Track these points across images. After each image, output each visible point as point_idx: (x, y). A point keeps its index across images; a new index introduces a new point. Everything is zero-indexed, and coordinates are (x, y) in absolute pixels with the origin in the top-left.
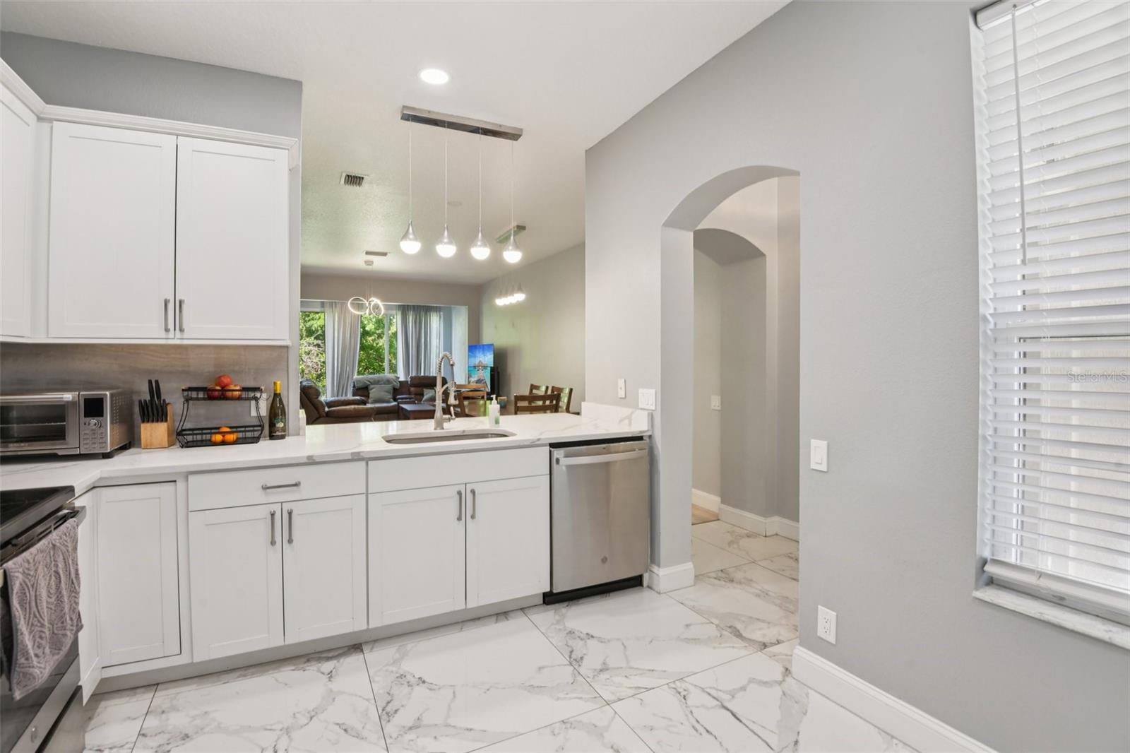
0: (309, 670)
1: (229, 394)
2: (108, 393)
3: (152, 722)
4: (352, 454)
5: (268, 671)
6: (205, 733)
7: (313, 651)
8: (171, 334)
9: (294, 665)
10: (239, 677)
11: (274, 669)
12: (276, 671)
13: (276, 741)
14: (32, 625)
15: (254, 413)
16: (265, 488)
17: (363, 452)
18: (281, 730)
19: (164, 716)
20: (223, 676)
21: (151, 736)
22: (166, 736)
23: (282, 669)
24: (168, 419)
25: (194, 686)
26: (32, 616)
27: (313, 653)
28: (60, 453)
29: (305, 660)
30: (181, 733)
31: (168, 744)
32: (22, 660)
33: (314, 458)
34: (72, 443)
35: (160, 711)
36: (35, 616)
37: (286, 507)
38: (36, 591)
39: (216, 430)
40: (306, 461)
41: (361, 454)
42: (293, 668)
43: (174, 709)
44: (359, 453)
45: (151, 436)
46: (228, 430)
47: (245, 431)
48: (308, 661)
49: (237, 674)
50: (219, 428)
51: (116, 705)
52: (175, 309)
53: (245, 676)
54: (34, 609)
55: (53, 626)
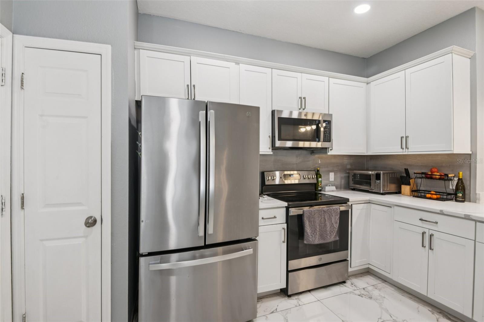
0: (435, 315)
1: (434, 176)
2: (382, 172)
3: (370, 288)
4: (465, 215)
5: (421, 303)
6: (376, 301)
7: (447, 311)
8: (404, 150)
9: (432, 309)
10: (409, 297)
11: (423, 304)
12: (423, 306)
13: (387, 320)
14: (312, 227)
15: (451, 187)
16: (421, 220)
17: (472, 215)
18: (393, 320)
19: (375, 289)
20: (405, 293)
21: (365, 291)
22: (367, 293)
23: (426, 307)
24: (411, 184)
25: (393, 289)
26: (312, 225)
27: (446, 312)
28: (370, 191)
29: (439, 311)
30: (371, 296)
31: (365, 295)
32: (306, 234)
33: (443, 211)
34: (373, 188)
35: (376, 287)
36: (313, 226)
37: (431, 232)
38: (314, 219)
39: (429, 192)
40: (439, 212)
41: (471, 216)
42: (430, 309)
43: (380, 290)
44: (469, 216)
45: (405, 190)
46: (434, 193)
47: (443, 195)
48: (440, 313)
49: (411, 296)
50: (430, 191)
51: (371, 278)
52: (404, 141)
53: (411, 298)
54: (313, 224)
55: (322, 232)
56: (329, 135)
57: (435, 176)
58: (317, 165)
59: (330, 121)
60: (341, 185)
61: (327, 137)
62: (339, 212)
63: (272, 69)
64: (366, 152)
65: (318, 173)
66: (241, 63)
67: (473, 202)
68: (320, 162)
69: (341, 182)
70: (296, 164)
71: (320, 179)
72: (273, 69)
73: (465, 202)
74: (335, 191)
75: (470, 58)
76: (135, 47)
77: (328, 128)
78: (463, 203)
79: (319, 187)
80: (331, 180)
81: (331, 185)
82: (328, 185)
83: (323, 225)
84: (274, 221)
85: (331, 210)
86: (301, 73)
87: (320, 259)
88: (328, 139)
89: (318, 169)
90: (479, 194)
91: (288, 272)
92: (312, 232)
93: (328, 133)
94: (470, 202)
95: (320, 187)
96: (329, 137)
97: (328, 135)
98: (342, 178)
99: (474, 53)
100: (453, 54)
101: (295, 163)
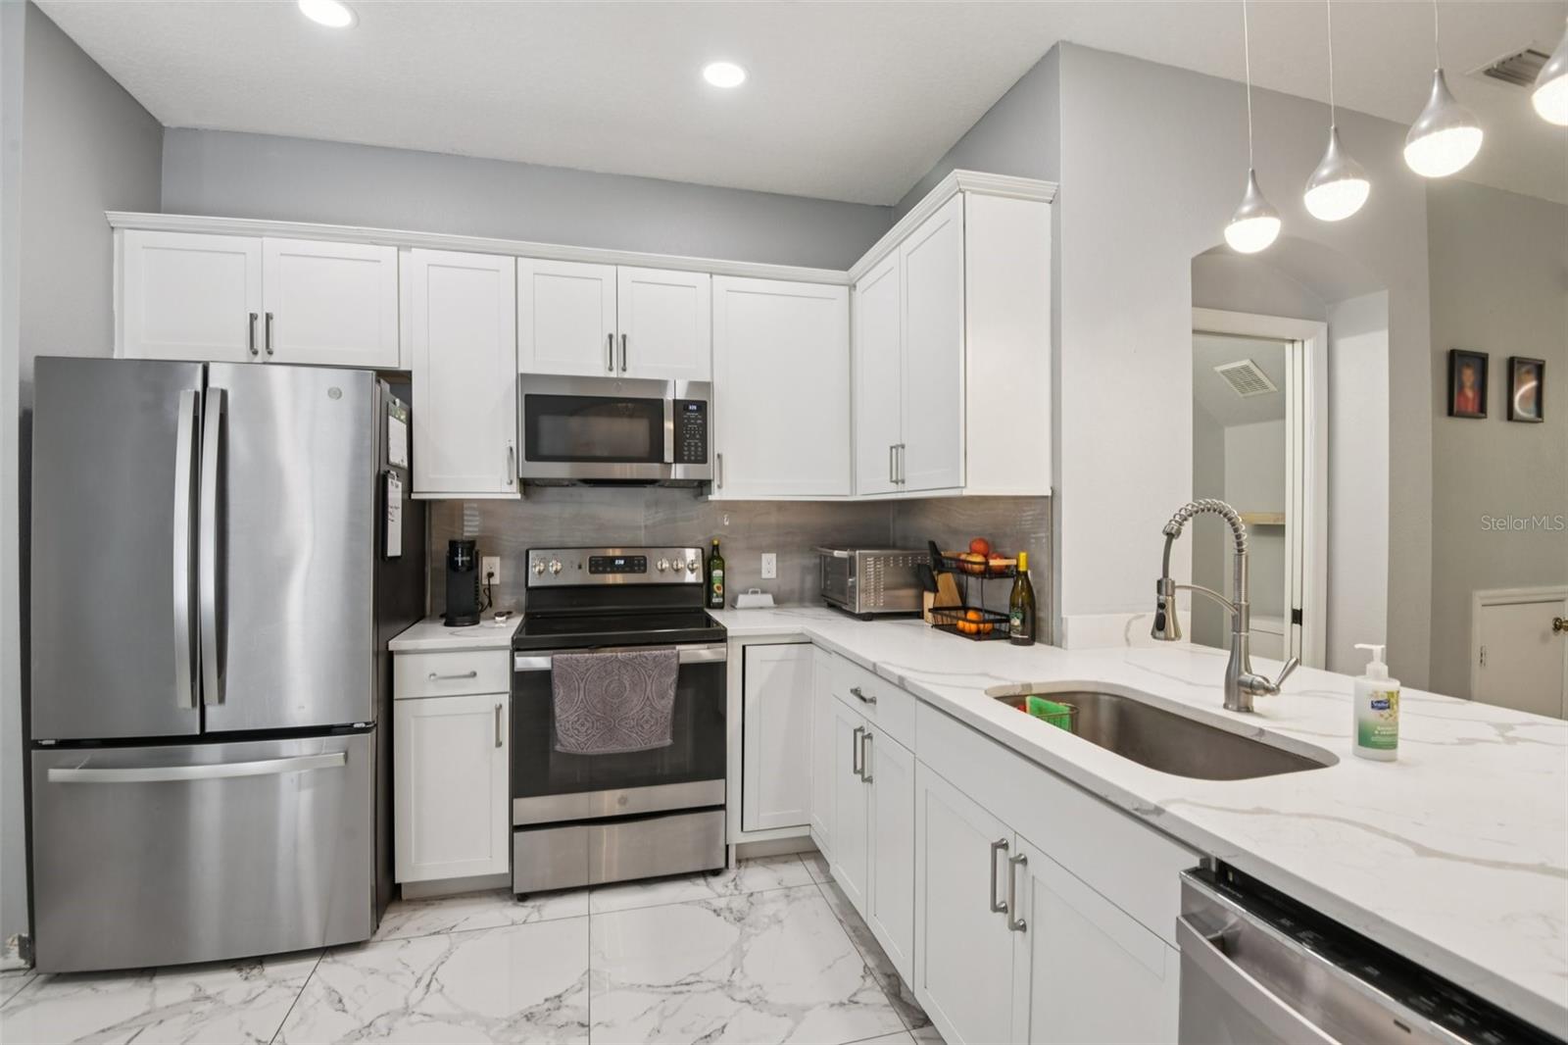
56: (700, 444)
57: (970, 565)
58: (716, 532)
59: (705, 403)
60: (802, 591)
61: (693, 448)
62: (675, 666)
63: (517, 257)
64: (848, 492)
65: (715, 553)
66: (415, 247)
67: (1057, 646)
68: (727, 523)
69: (803, 581)
70: (646, 527)
71: (717, 573)
72: (519, 259)
73: (1037, 644)
74: (770, 608)
75: (1051, 202)
76: (112, 225)
77: (699, 421)
78: (1031, 647)
79: (715, 595)
80: (765, 575)
81: (759, 590)
82: (750, 590)
83: (617, 701)
84: (471, 686)
85: (644, 660)
86: (616, 264)
87: (623, 801)
88: (696, 456)
89: (716, 542)
90: (1066, 619)
91: (515, 829)
92: (578, 720)
93: (698, 436)
94: (1052, 644)
95: (717, 596)
96: (700, 449)
97: (696, 443)
98: (805, 570)
99: (1057, 184)
100: (968, 193)
101: (643, 524)
